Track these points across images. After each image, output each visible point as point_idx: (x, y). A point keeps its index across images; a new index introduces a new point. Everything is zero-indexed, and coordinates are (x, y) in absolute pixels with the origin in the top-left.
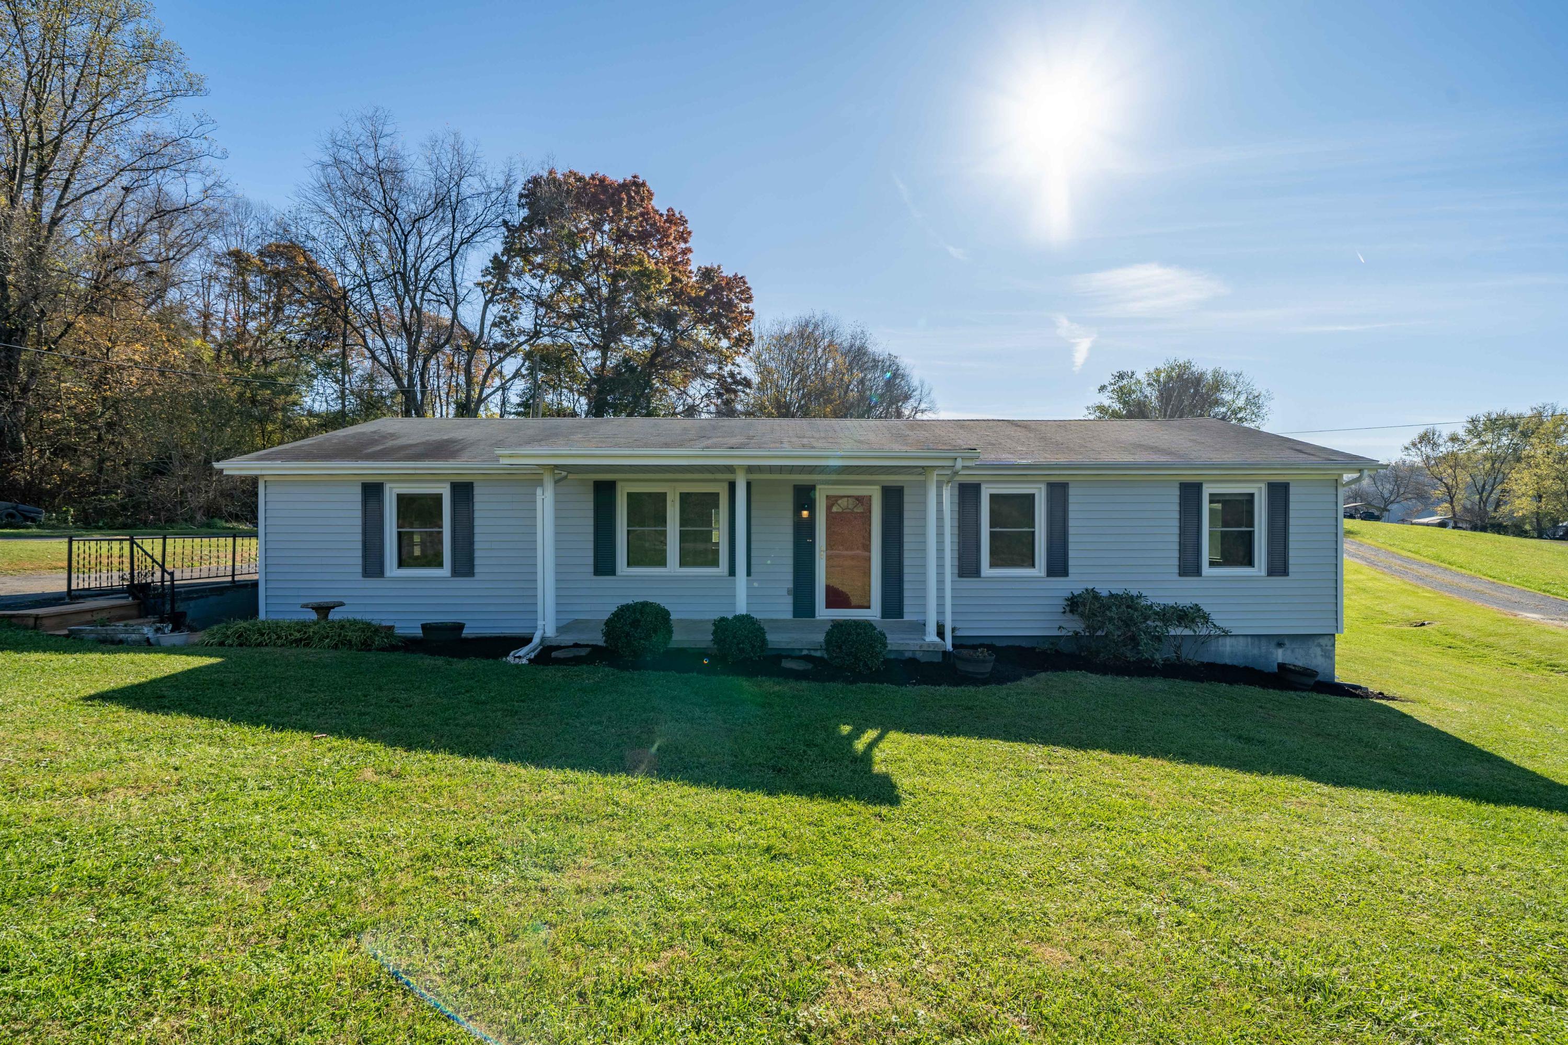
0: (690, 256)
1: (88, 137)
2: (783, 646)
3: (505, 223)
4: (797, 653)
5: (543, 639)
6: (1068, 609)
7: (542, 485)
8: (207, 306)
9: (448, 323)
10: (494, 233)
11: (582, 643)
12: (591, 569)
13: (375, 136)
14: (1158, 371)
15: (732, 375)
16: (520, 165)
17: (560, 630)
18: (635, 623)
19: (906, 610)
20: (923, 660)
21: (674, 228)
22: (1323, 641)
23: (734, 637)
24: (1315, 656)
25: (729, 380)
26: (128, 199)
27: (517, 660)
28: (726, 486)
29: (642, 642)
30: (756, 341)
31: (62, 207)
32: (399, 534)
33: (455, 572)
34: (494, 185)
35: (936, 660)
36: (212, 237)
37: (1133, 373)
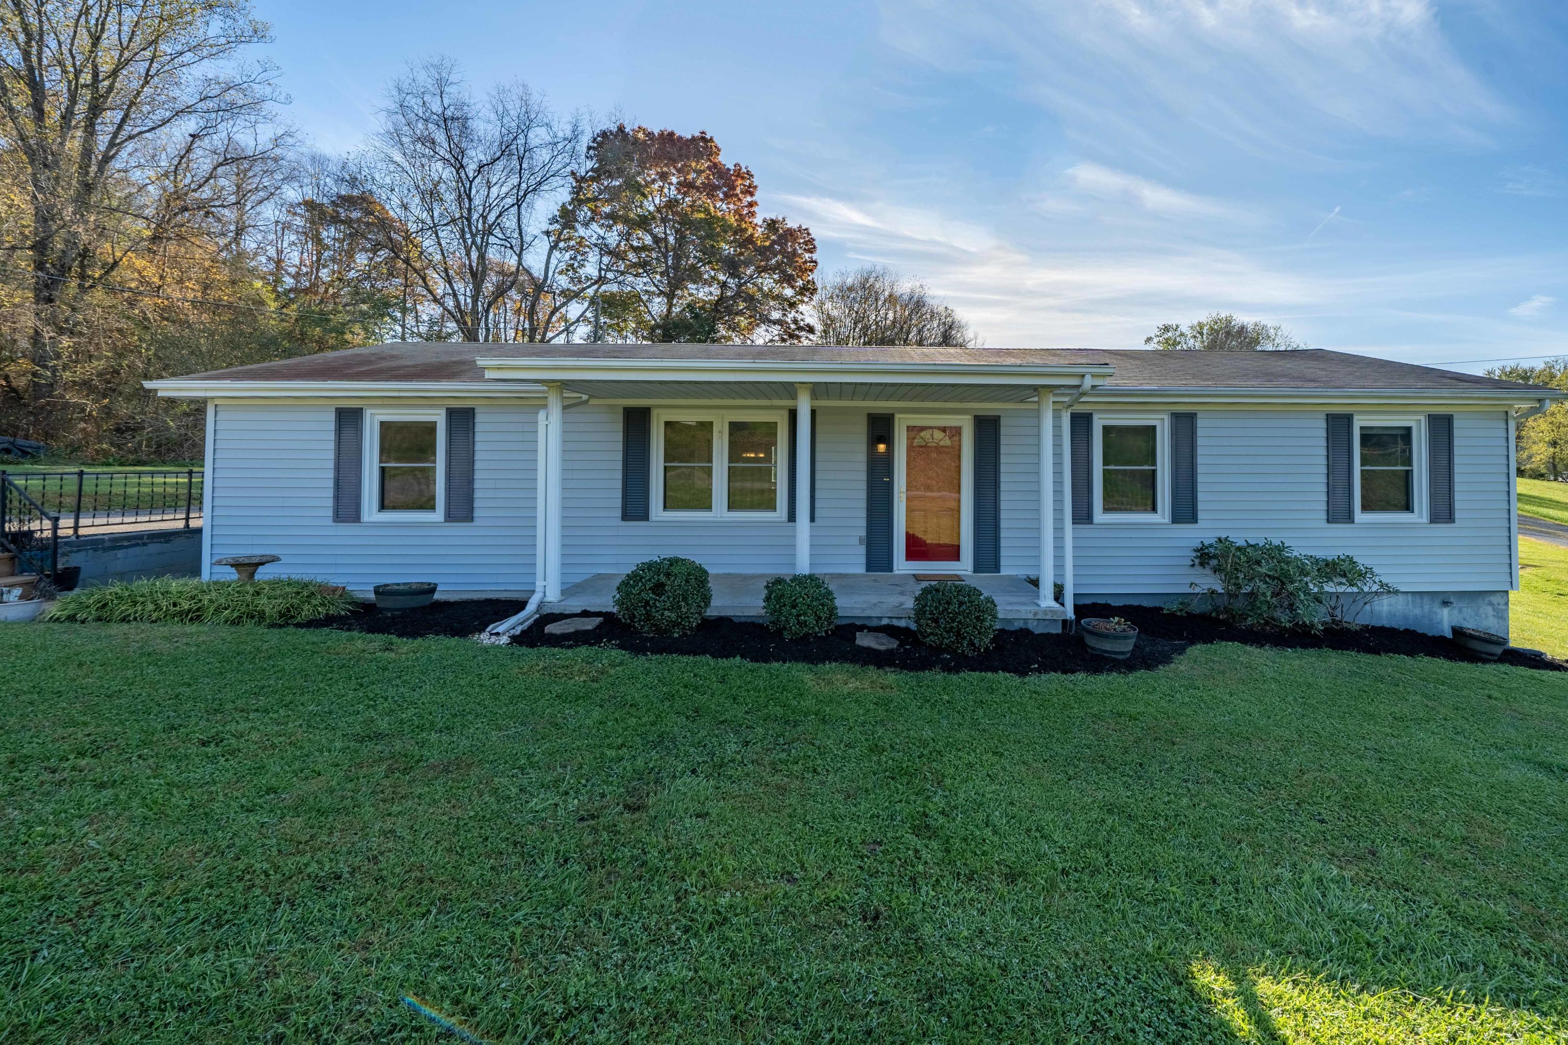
0: (755, 209)
1: (146, 78)
2: (857, 613)
3: (573, 173)
4: (874, 623)
5: (541, 605)
6: (1197, 561)
7: (545, 406)
8: (280, 252)
9: (513, 269)
10: (561, 183)
11: (592, 609)
12: (619, 513)
13: (441, 86)
14: (1201, 326)
15: (795, 321)
16: (587, 116)
17: (568, 591)
18: (658, 588)
19: (1003, 562)
20: (1038, 631)
21: (740, 182)
22: (1495, 599)
23: (794, 607)
24: (1487, 617)
25: (793, 326)
26: (195, 146)
27: (493, 638)
28: (785, 414)
29: (667, 613)
30: (819, 291)
31: (115, 145)
32: (383, 470)
33: (450, 517)
34: (560, 134)
35: (1054, 632)
36: (285, 187)
37: (1177, 326)
